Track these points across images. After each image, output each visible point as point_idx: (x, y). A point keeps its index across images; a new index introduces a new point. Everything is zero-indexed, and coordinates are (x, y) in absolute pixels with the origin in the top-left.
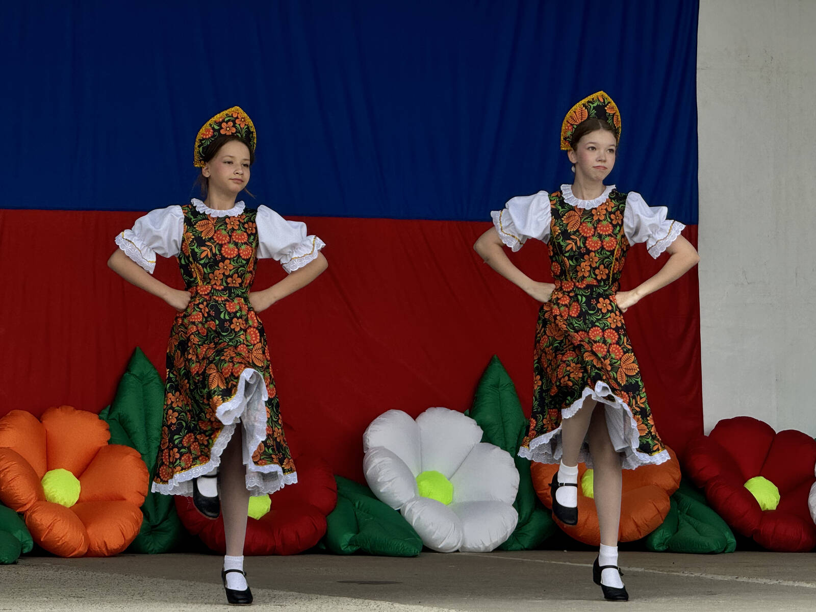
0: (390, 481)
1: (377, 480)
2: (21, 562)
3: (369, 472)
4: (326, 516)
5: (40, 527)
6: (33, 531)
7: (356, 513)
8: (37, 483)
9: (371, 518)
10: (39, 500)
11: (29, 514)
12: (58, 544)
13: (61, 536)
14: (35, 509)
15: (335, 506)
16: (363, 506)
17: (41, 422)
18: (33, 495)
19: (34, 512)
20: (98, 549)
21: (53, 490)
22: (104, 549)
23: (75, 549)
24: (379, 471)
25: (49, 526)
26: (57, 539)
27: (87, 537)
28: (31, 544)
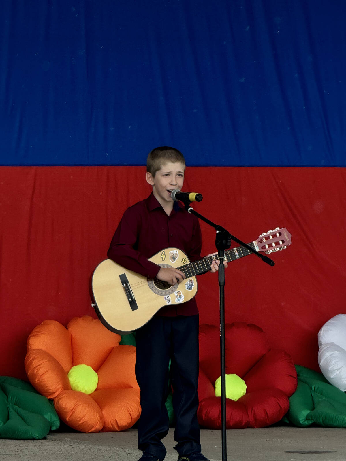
0: (337, 370)
1: (328, 368)
2: (50, 437)
3: (322, 363)
4: (289, 397)
5: (65, 411)
6: (60, 414)
7: (313, 394)
8: (63, 376)
9: (324, 399)
10: (64, 389)
11: (57, 400)
12: (80, 423)
13: (81, 417)
14: (62, 397)
15: (296, 389)
16: (318, 388)
17: (67, 329)
18: (60, 386)
19: (60, 399)
20: (111, 426)
21: (76, 381)
22: (115, 426)
23: (93, 427)
24: (330, 362)
25: (73, 409)
26: (79, 419)
27: (102, 417)
28: (57, 423)
